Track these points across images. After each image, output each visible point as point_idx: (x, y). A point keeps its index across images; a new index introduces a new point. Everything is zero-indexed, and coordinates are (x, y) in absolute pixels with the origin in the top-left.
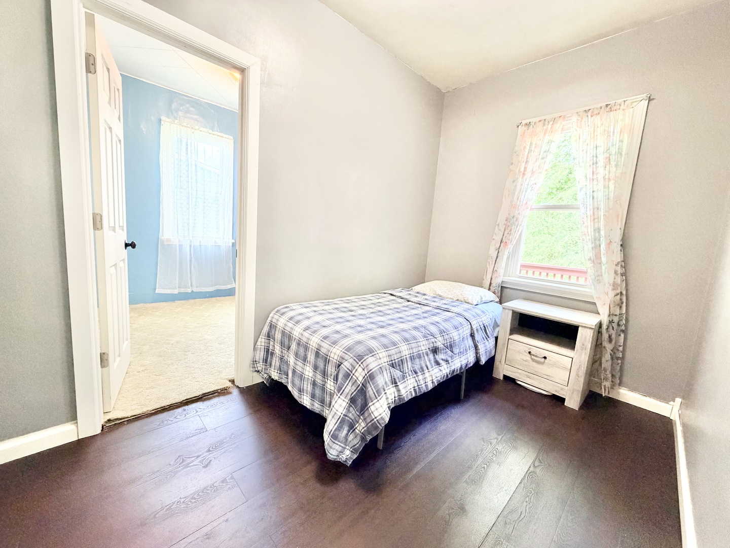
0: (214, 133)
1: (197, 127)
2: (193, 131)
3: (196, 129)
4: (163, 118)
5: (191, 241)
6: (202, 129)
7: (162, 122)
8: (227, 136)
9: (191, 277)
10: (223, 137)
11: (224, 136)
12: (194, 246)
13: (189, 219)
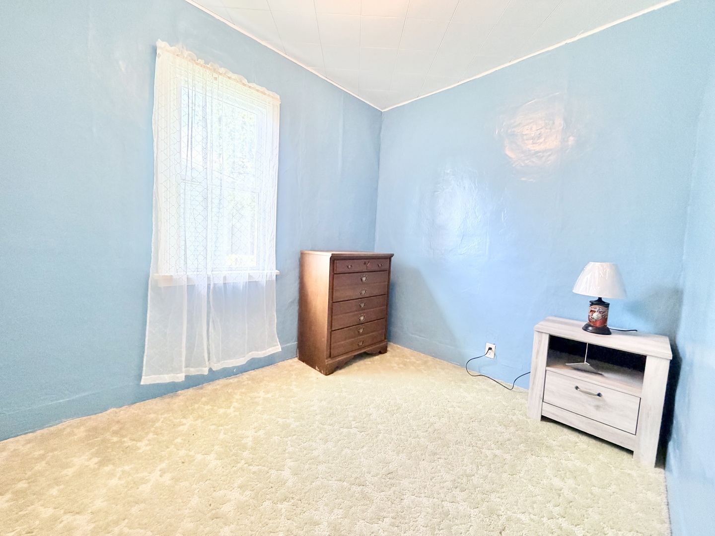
0: (250, 85)
1: (222, 70)
2: (215, 75)
3: (221, 74)
4: (160, 44)
5: (209, 278)
6: (230, 74)
7: (158, 51)
8: (270, 93)
9: (208, 345)
10: (265, 94)
11: (267, 92)
12: (214, 287)
13: (206, 238)
